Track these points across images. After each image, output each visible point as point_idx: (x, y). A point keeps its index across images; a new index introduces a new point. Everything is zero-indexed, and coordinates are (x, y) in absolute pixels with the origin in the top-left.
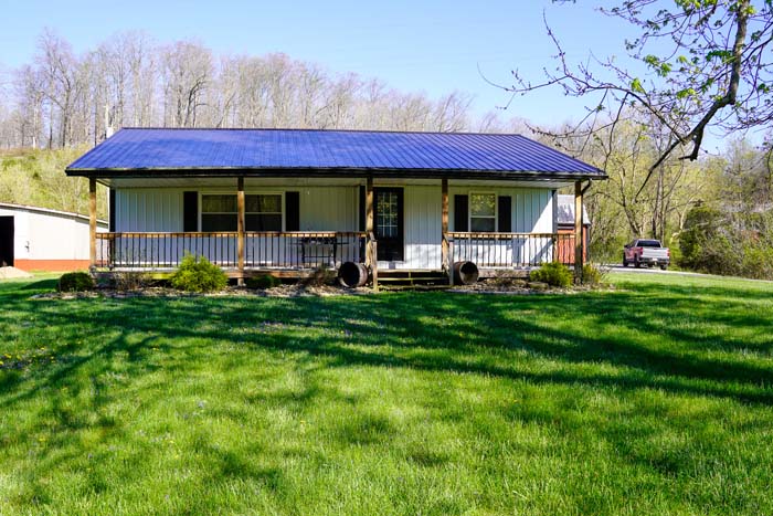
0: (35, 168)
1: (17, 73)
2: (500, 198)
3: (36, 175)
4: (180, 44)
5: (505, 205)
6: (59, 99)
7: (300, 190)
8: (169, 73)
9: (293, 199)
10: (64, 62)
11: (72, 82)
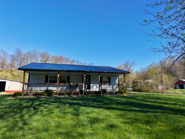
0: (13, 73)
1: (11, 56)
2: (108, 77)
3: (13, 75)
4: (44, 53)
5: (109, 79)
6: (19, 61)
7: (70, 75)
8: (41, 58)
9: (69, 77)
10: (21, 54)
11: (22, 58)
